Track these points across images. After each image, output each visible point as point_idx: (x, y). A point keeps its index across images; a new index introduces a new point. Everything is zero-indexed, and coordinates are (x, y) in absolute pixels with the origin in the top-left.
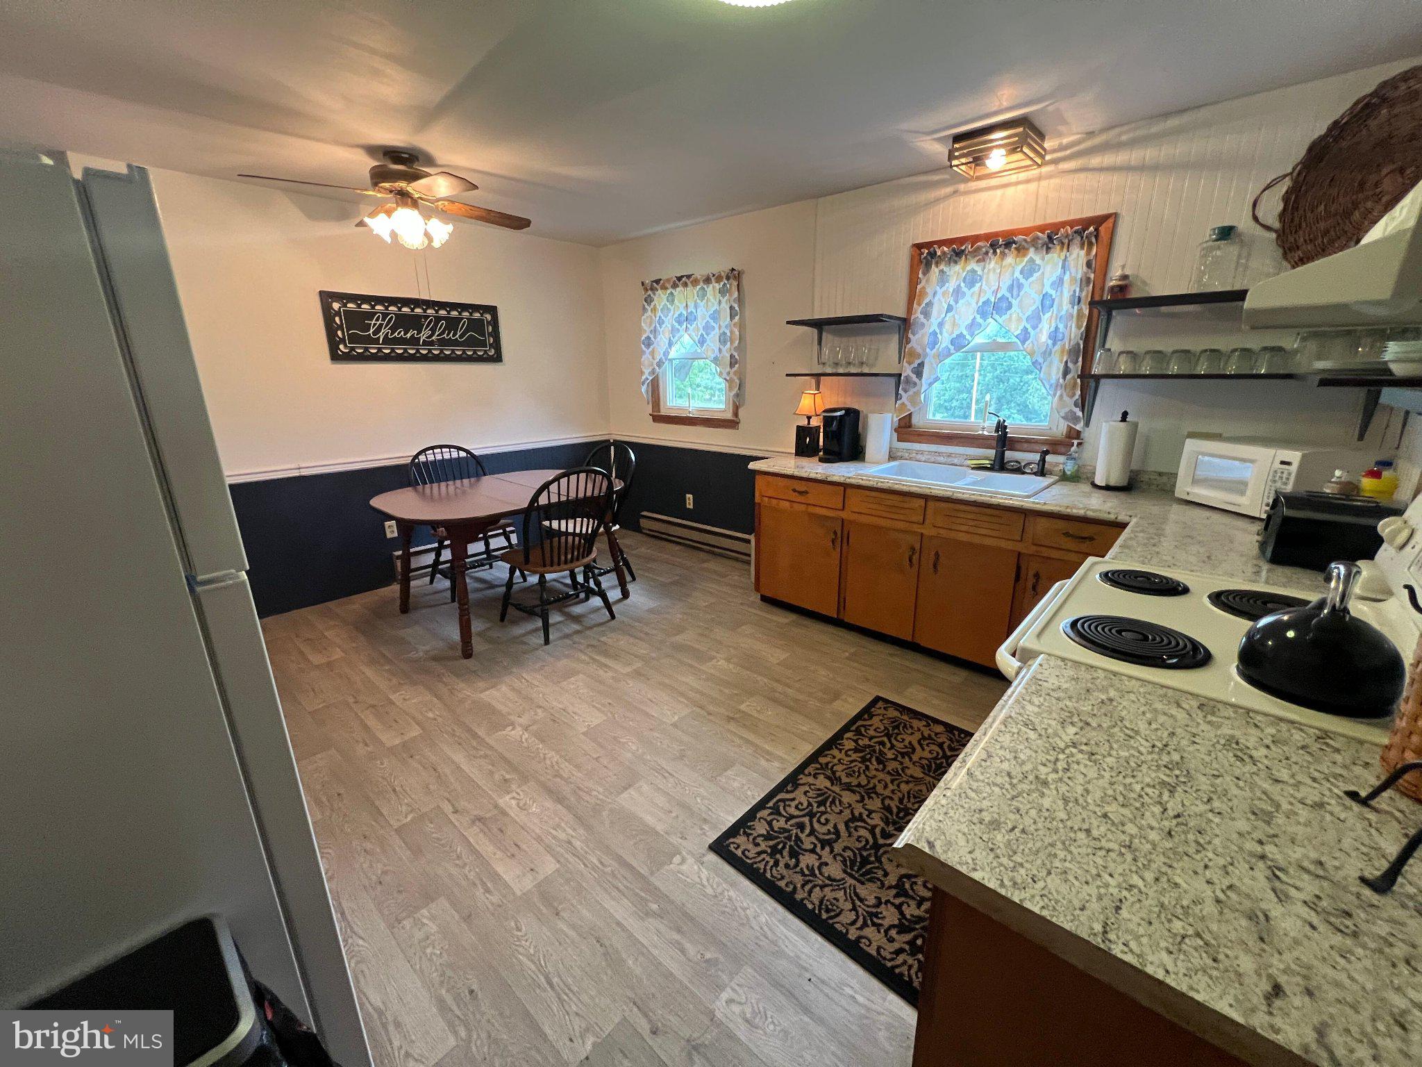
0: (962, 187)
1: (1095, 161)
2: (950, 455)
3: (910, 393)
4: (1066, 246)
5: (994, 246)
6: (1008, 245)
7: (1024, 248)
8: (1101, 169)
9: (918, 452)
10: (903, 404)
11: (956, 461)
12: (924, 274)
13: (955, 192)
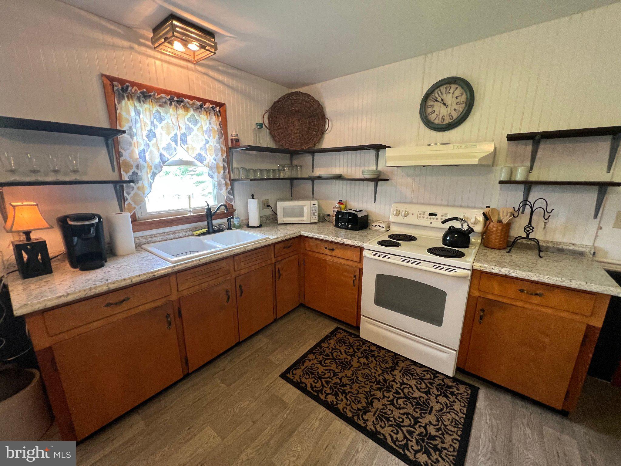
0: (136, 46)
1: (211, 73)
2: (174, 232)
3: (132, 195)
4: (208, 113)
5: (171, 100)
6: (179, 102)
7: (187, 107)
8: (214, 78)
9: (151, 236)
10: (129, 204)
11: (181, 235)
12: (119, 103)
13: (131, 48)
